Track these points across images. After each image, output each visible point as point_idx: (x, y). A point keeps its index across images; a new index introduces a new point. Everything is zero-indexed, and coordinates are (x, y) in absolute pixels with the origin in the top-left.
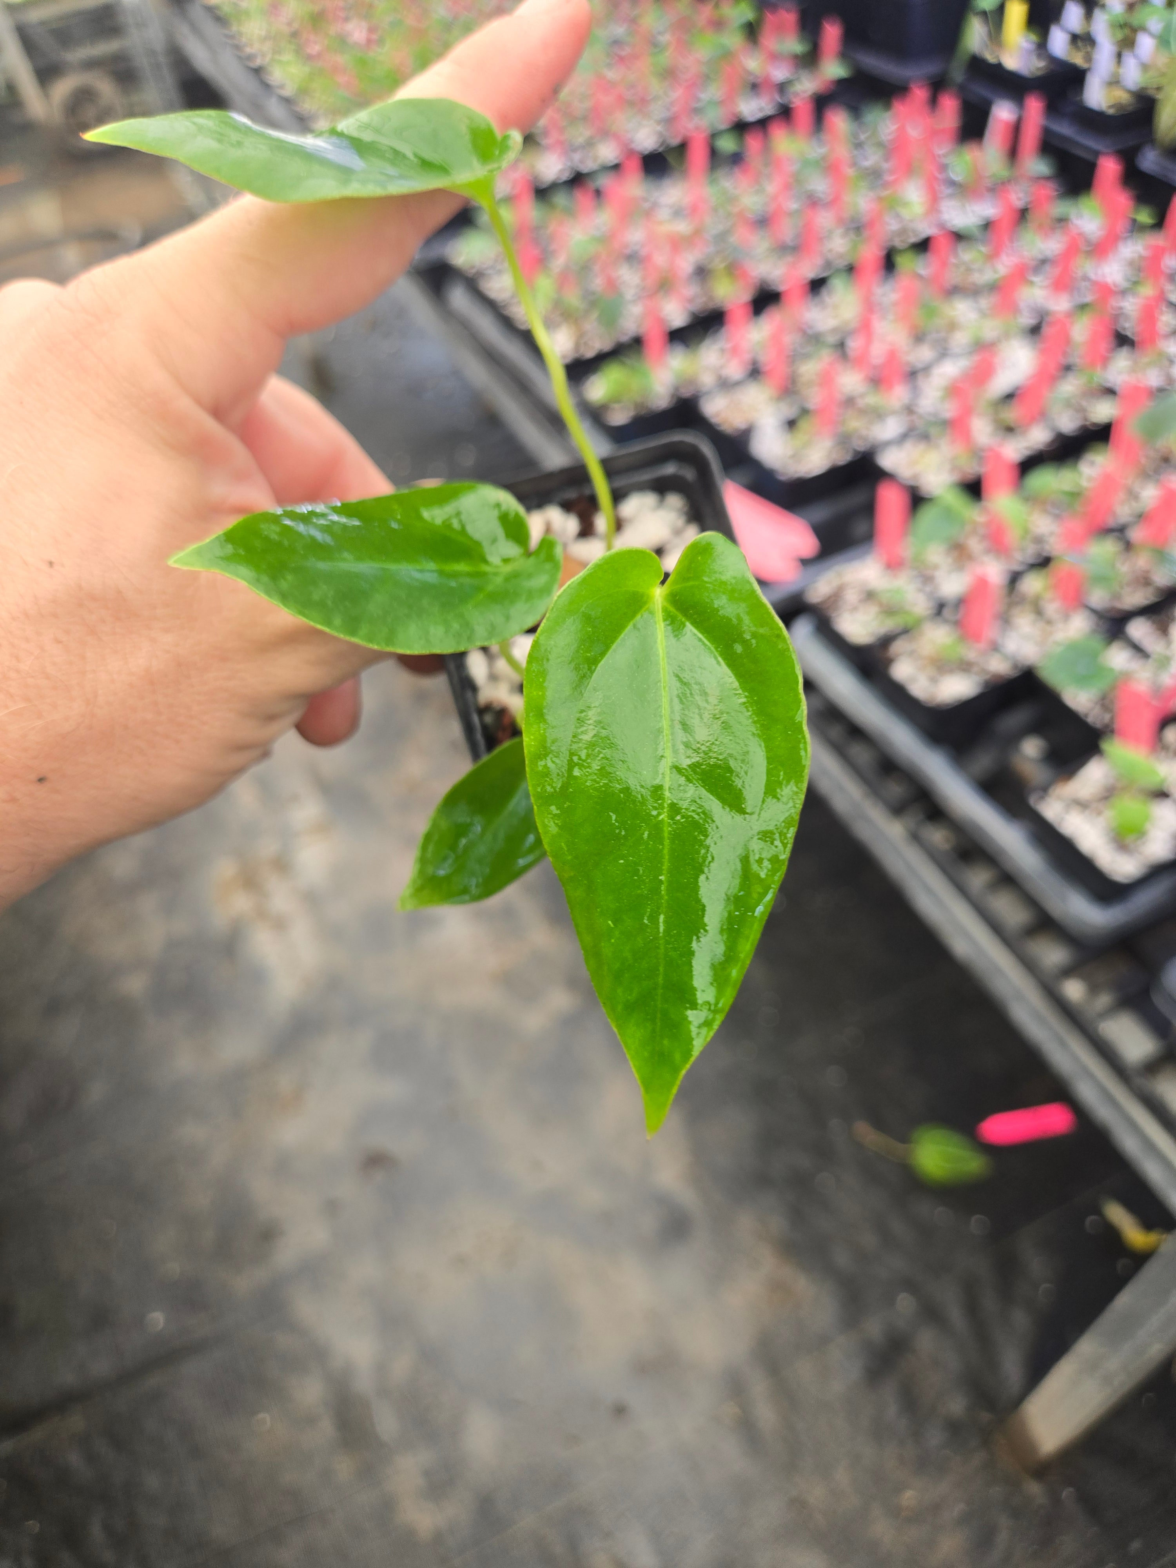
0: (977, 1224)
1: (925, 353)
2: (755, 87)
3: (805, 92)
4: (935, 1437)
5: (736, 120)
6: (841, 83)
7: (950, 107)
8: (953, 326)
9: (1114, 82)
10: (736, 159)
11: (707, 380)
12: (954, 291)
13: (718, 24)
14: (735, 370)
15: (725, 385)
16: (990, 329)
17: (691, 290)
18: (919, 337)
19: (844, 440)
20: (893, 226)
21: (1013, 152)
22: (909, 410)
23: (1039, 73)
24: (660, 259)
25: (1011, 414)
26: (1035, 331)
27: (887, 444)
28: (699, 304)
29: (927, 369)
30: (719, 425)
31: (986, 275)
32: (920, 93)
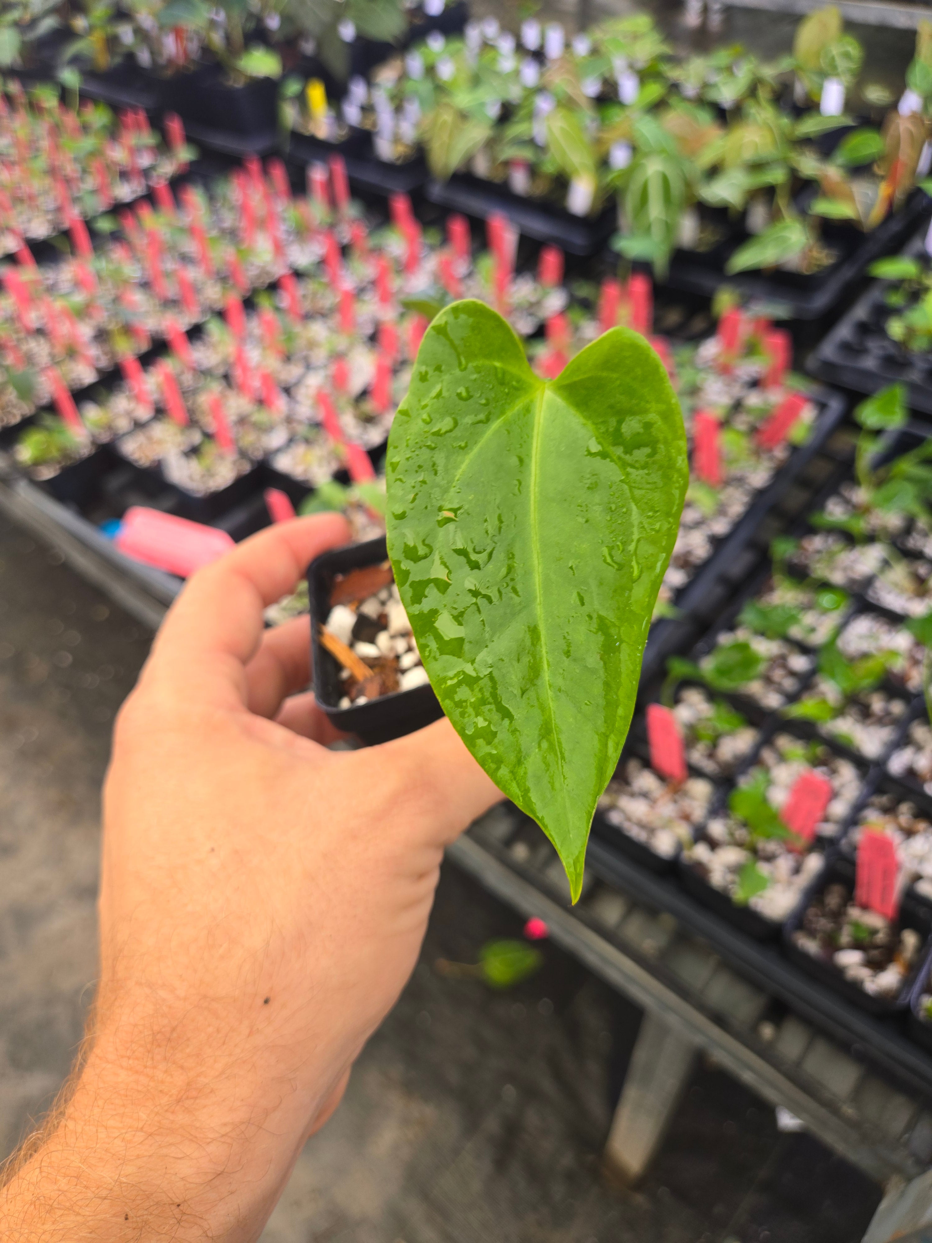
0: (545, 1007)
1: (294, 372)
2: (124, 175)
3: (166, 173)
4: (558, 1190)
5: (113, 202)
6: (192, 164)
7: (279, 173)
8: (312, 344)
9: (396, 139)
10: (117, 237)
11: (123, 424)
12: (307, 317)
13: (85, 128)
14: (144, 413)
15: (139, 426)
16: (341, 342)
17: (94, 351)
18: (288, 358)
19: (243, 454)
20: (253, 272)
21: (333, 203)
22: (289, 420)
23: (343, 139)
24: (64, 328)
25: (369, 406)
26: (374, 339)
27: (278, 450)
28: (104, 363)
29: (298, 383)
30: (136, 461)
31: (329, 300)
32: (254, 167)
